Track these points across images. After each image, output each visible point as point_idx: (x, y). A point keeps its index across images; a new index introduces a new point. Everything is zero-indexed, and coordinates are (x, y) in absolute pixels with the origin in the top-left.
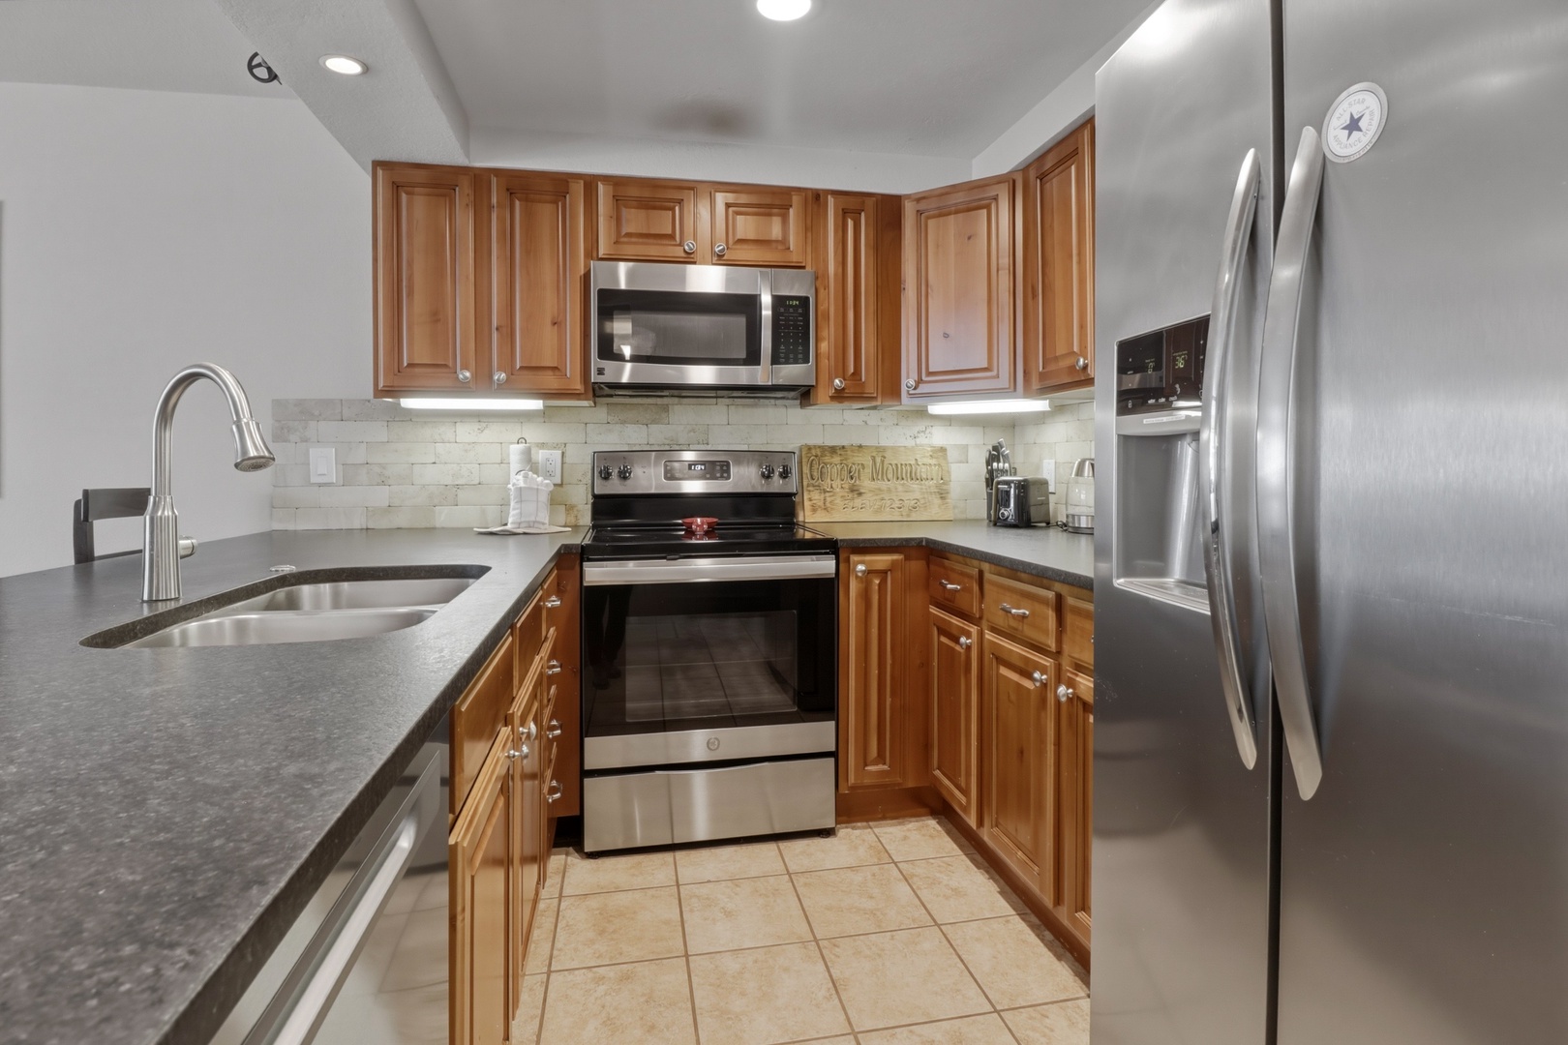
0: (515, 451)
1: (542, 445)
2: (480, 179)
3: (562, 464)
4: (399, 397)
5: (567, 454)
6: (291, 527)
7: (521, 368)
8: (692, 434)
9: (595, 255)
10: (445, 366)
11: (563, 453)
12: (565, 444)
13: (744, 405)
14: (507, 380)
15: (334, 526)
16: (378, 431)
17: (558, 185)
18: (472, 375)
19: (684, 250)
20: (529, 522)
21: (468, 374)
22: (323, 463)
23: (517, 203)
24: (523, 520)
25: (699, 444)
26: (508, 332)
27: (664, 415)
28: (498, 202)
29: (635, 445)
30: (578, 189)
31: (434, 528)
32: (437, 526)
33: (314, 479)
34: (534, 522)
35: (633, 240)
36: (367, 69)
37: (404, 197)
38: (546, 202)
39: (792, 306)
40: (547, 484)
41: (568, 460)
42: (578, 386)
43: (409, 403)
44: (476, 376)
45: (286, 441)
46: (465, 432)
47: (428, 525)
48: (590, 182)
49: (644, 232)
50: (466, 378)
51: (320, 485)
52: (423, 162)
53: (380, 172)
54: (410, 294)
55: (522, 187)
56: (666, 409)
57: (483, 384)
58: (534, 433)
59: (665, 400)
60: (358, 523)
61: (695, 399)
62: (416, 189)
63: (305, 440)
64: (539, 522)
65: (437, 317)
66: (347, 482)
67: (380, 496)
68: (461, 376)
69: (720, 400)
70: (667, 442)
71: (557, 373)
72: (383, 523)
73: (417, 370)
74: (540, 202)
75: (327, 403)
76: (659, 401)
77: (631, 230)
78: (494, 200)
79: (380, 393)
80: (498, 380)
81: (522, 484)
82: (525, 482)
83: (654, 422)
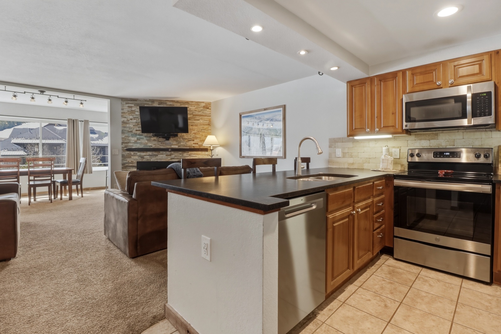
0: (384, 149)
1: (394, 147)
2: (371, 79)
3: (400, 152)
4: (354, 137)
5: (401, 150)
6: (332, 167)
7: (383, 127)
8: (447, 142)
9: (406, 92)
10: (363, 128)
11: (400, 149)
12: (401, 147)
13: (470, 132)
14: (379, 130)
15: (341, 167)
16: (350, 145)
17: (394, 75)
18: (370, 130)
19: (437, 85)
20: (385, 168)
21: (369, 130)
22: (339, 152)
23: (382, 83)
24: (383, 167)
25: (450, 146)
26: (379, 117)
27: (436, 137)
28: (377, 84)
29: (425, 147)
30: (400, 75)
31: (364, 169)
32: (364, 168)
33: (337, 156)
34: (387, 168)
35: (419, 85)
36: (339, 67)
37: (354, 88)
38: (390, 81)
39: (483, 96)
40: (391, 158)
41: (401, 151)
42: (400, 130)
43: (356, 138)
44: (371, 130)
45: (332, 147)
46: (372, 144)
47: (362, 168)
48: (404, 72)
49: (422, 82)
50: (368, 131)
51: (338, 157)
52: (357, 79)
53: (348, 84)
54: (355, 111)
55: (383, 78)
56: (437, 135)
57: (372, 132)
58: (391, 144)
59: (436, 132)
60: (346, 166)
61: (448, 131)
62: (357, 86)
63: (335, 147)
64: (388, 169)
65: (361, 116)
66: (344, 157)
67: (351, 160)
68: (367, 130)
69: (459, 130)
70: (437, 145)
71: (394, 127)
72: (351, 167)
73: (357, 130)
74: (389, 81)
75: (340, 138)
76: (434, 132)
77: (418, 82)
78: (376, 84)
79: (348, 136)
80: (377, 131)
81: (383, 158)
82: (384, 157)
83: (432, 139)
